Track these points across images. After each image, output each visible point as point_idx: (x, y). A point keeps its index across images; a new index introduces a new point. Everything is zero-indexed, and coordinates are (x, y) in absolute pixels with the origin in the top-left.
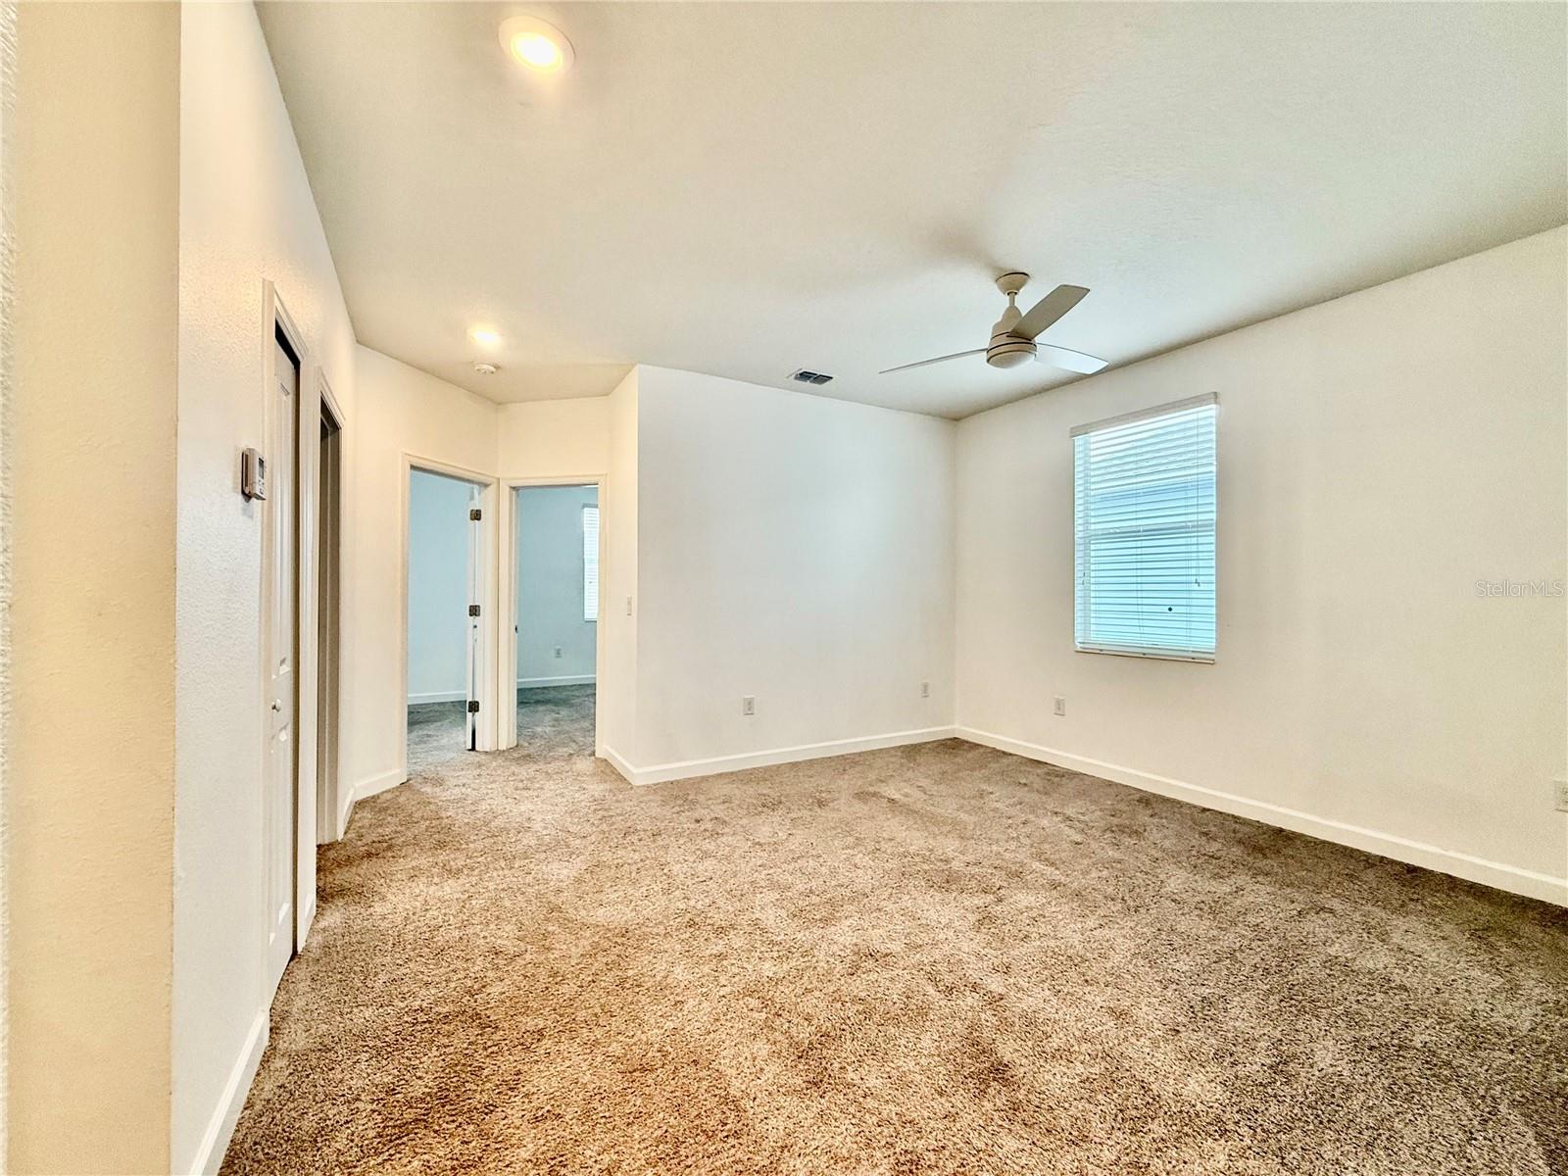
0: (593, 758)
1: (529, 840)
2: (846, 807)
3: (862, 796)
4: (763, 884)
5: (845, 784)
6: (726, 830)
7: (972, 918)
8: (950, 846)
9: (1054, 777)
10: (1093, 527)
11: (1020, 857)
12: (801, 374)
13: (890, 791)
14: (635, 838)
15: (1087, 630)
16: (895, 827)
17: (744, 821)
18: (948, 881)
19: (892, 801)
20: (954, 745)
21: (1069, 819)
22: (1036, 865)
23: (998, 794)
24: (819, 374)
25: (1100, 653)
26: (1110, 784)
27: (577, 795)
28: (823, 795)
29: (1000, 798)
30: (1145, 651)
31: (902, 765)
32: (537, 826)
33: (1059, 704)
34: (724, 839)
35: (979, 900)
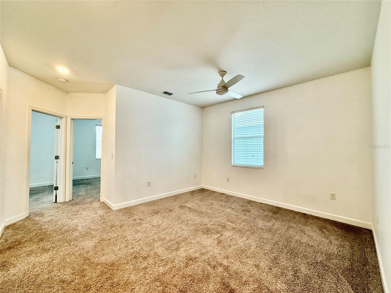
0: (99, 202)
1: (76, 234)
2: (177, 211)
3: (182, 207)
5: (176, 205)
6: (144, 222)
7: (216, 242)
8: (206, 220)
9: (228, 198)
10: (235, 136)
11: (224, 221)
12: (165, 92)
13: (188, 205)
15: (234, 161)
16: (191, 216)
17: (149, 219)
18: (207, 231)
19: (190, 208)
20: (202, 190)
21: (233, 209)
22: (228, 223)
23: (215, 203)
24: (170, 93)
25: (237, 166)
26: (240, 198)
27: (94, 215)
28: (171, 208)
29: (216, 205)
30: (248, 166)
31: (190, 197)
32: (80, 228)
33: (228, 179)
34: (143, 225)
35: (216, 236)
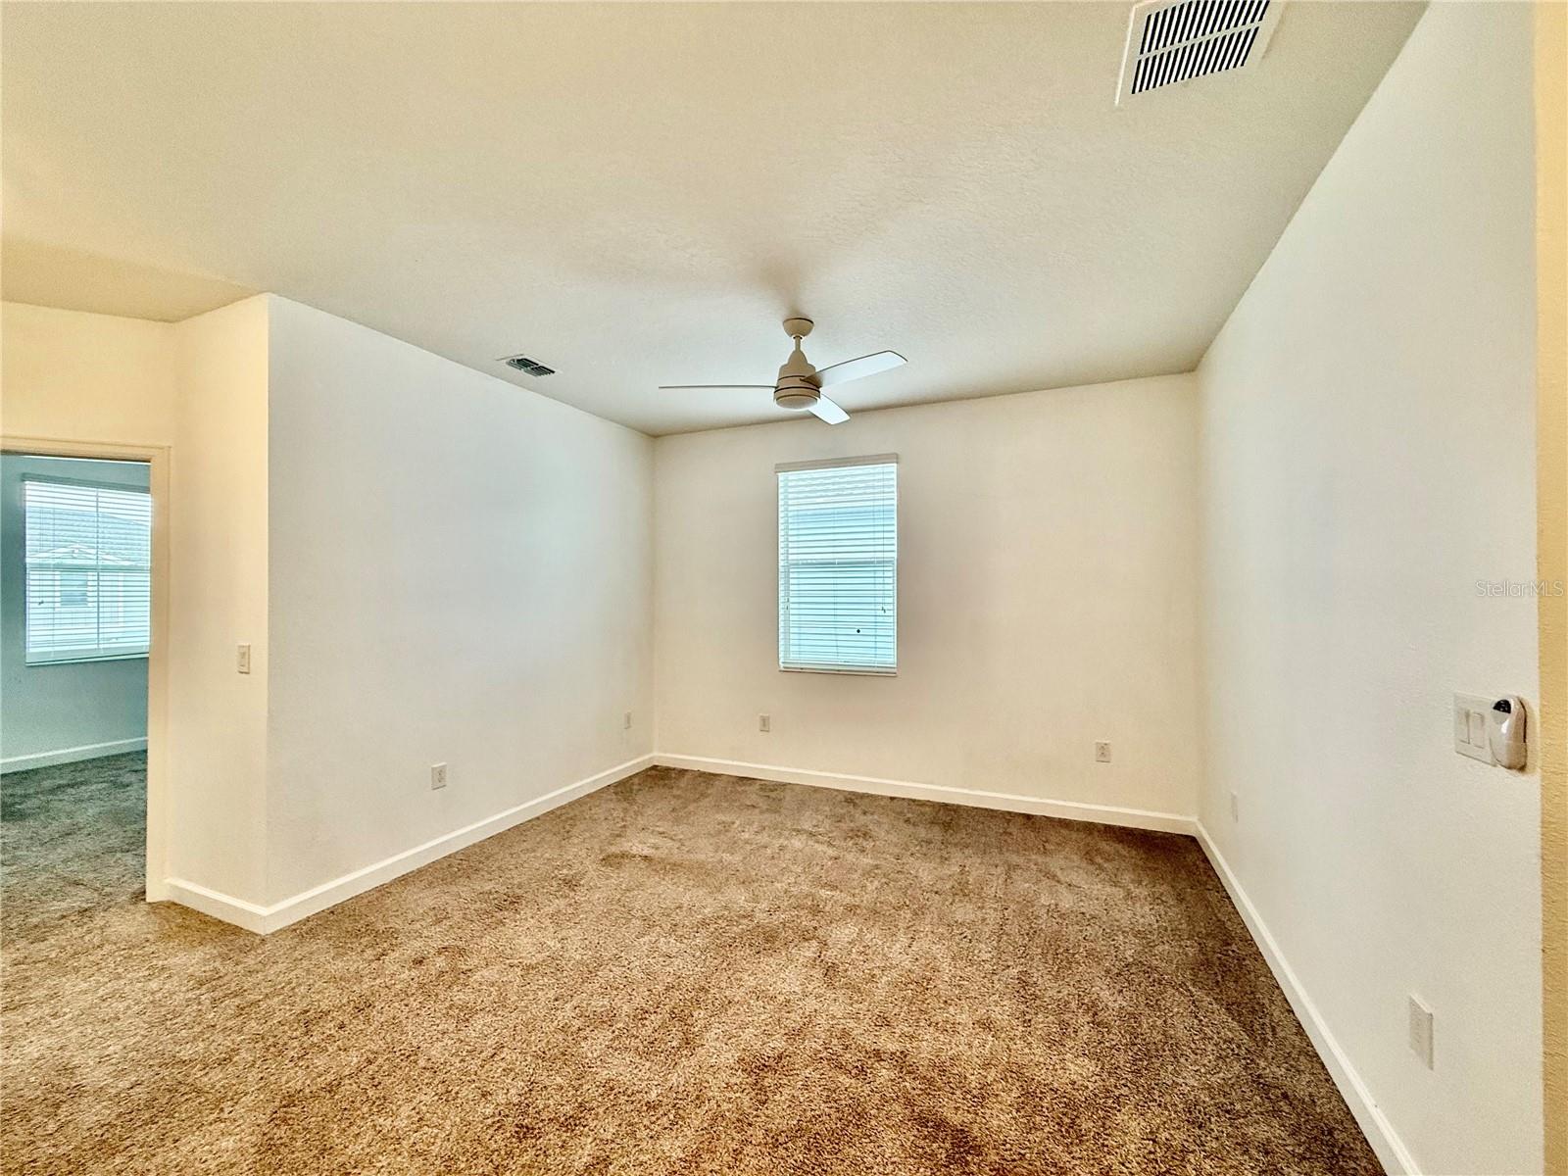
0: (143, 905)
2: (601, 888)
3: (612, 861)
4: (577, 1023)
5: (579, 853)
6: (473, 961)
7: (818, 973)
8: (740, 898)
9: (773, 793)
10: (791, 557)
11: (805, 888)
13: (636, 846)
14: (330, 1027)
16: (671, 892)
17: (487, 941)
18: (768, 940)
19: (646, 858)
20: (659, 776)
21: (811, 834)
22: (825, 893)
23: (738, 822)
25: (801, 671)
26: (816, 790)
28: (565, 871)
29: (747, 827)
30: (840, 668)
31: (625, 810)
33: (765, 721)
34: (477, 976)
35: (809, 950)
